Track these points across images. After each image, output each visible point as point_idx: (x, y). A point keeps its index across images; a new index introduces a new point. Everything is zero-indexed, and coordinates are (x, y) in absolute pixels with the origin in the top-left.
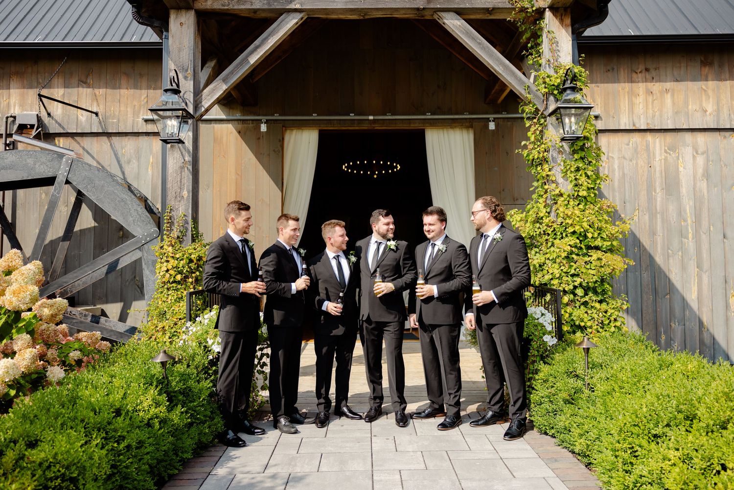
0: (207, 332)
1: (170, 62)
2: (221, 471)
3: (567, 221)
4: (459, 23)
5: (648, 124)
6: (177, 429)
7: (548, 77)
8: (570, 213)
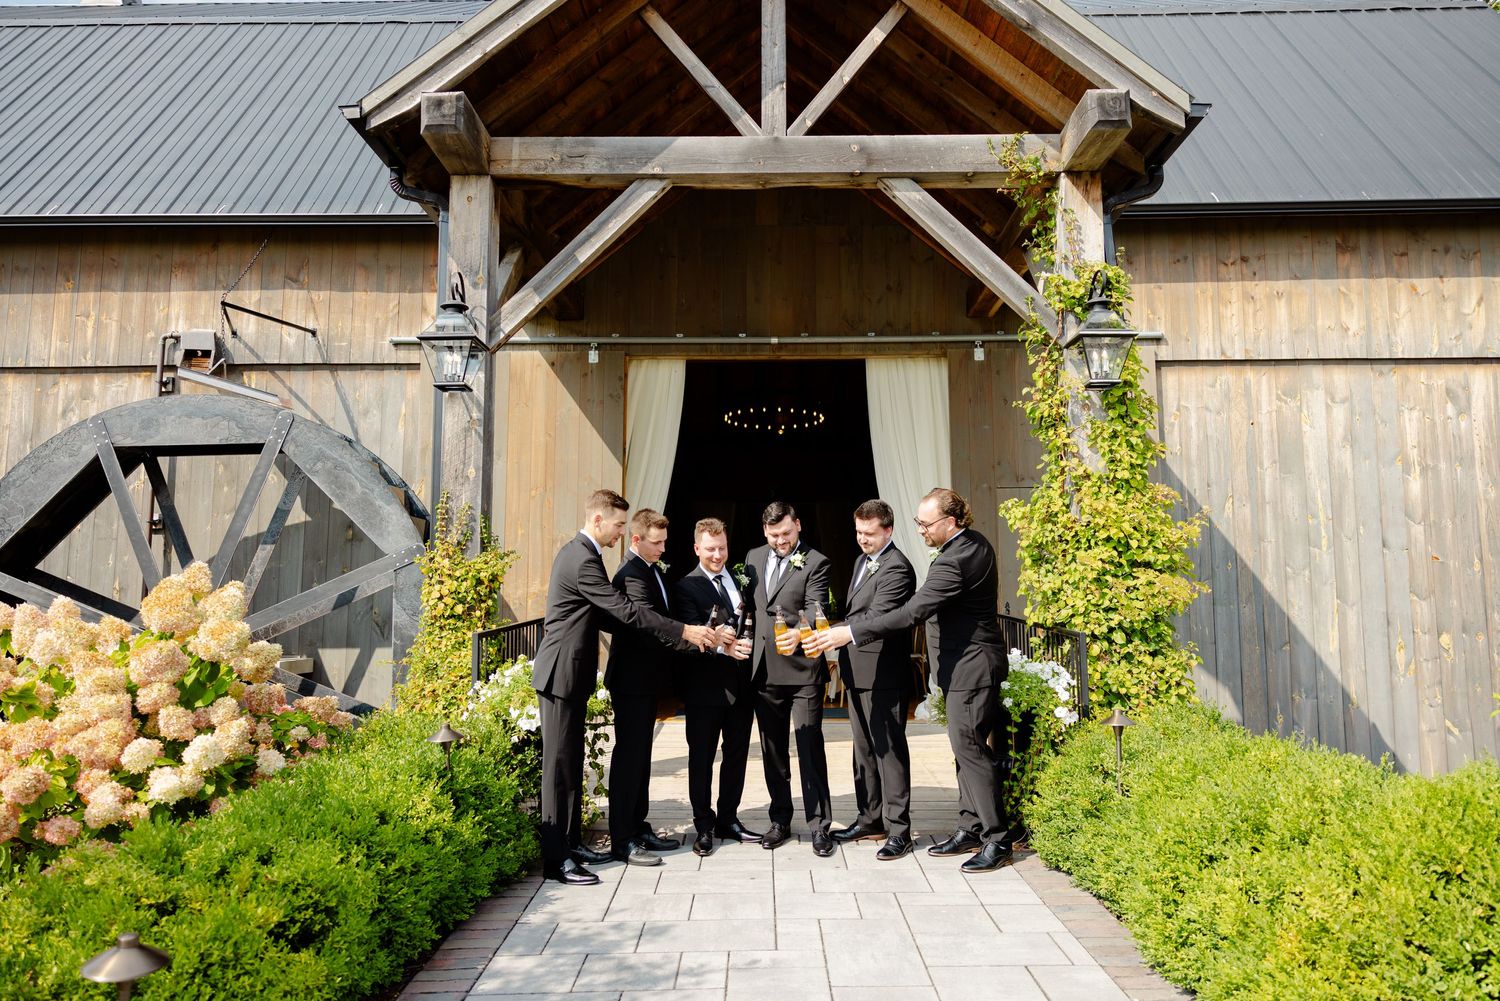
0: (508, 698)
1: (450, 259)
2: (535, 918)
3: (1097, 520)
4: (918, 197)
5: (1246, 350)
6: (467, 848)
7: (1065, 284)
8: (1100, 508)
